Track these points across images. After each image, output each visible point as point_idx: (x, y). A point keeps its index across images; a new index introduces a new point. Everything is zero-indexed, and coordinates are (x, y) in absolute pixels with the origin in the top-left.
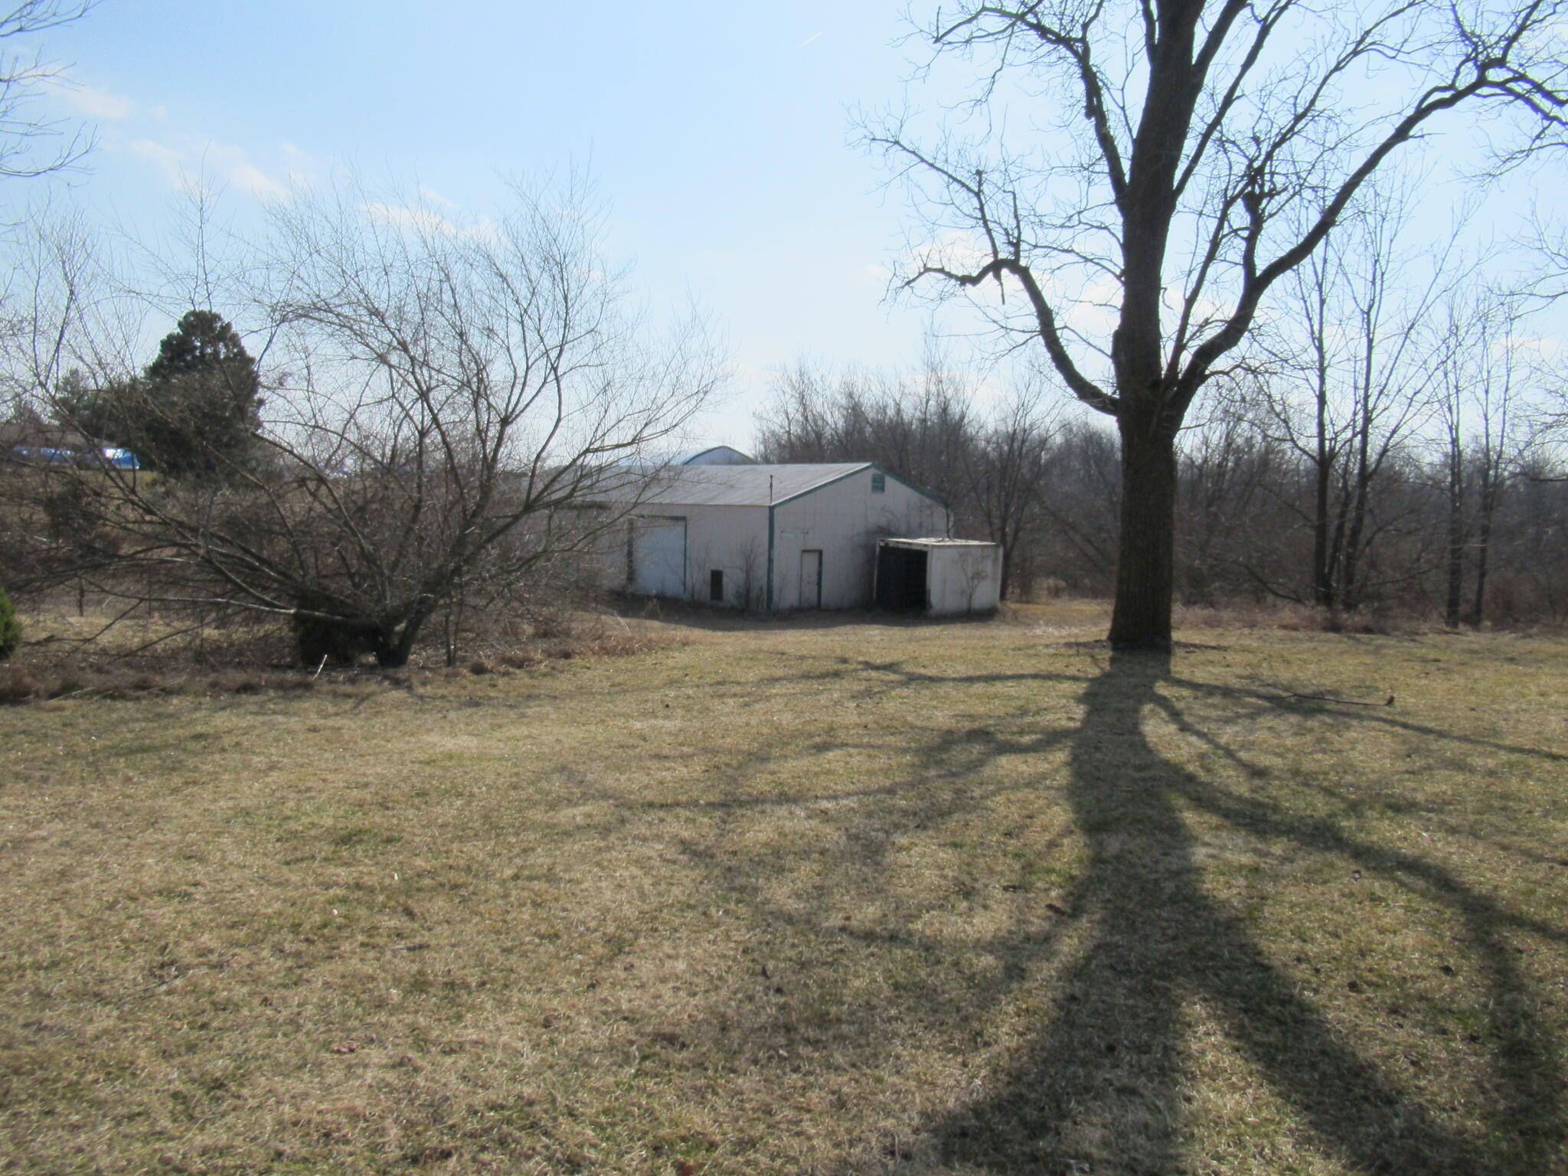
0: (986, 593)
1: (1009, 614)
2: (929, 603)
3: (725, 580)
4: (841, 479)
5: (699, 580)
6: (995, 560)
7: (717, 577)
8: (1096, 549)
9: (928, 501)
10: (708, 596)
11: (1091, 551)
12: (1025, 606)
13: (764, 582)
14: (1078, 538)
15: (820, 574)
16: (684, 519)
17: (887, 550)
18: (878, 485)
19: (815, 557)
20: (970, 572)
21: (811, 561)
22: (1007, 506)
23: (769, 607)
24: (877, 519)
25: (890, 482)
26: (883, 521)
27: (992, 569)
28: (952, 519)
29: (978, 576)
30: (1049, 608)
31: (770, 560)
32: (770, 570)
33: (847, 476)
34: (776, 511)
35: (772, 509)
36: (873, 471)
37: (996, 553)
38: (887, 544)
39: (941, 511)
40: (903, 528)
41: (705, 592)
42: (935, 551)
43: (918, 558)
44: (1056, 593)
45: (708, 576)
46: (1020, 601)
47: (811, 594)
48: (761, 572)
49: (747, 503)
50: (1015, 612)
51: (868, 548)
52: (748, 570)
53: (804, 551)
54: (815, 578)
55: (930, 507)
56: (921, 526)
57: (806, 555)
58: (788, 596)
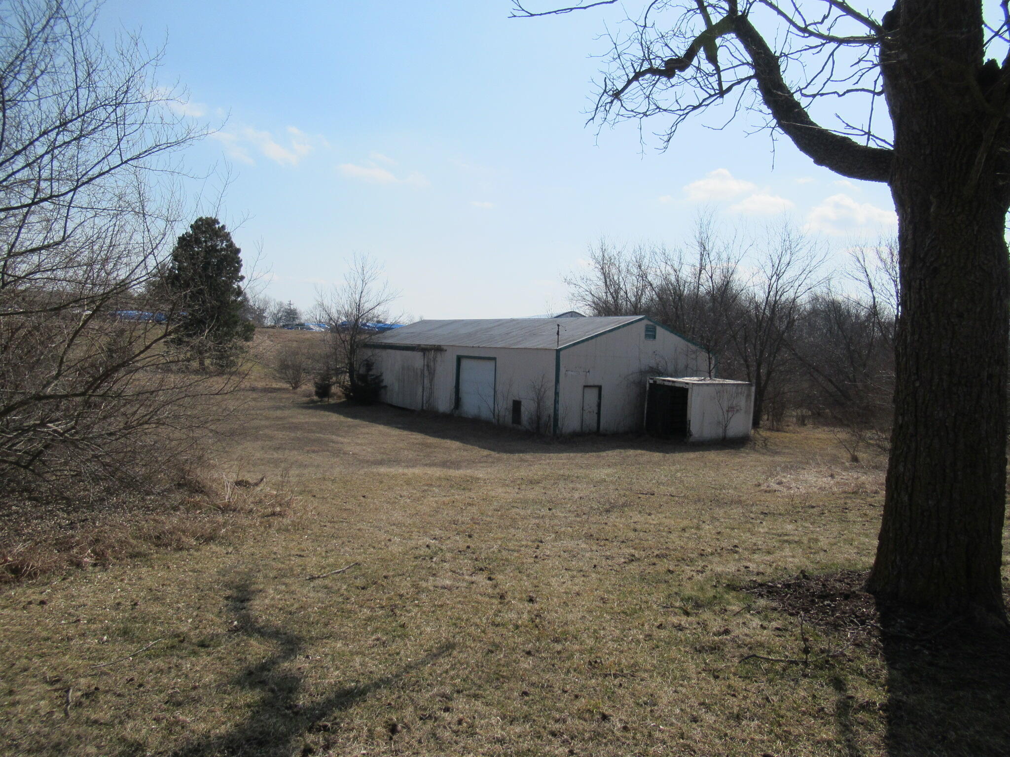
0: (740, 424)
1: (760, 442)
2: (689, 431)
3: (523, 409)
4: (619, 328)
5: (504, 407)
6: (748, 396)
7: (517, 405)
8: (836, 387)
9: (693, 347)
10: (510, 421)
11: (831, 388)
12: (775, 434)
13: (552, 411)
14: (821, 379)
15: (599, 405)
16: (494, 359)
17: (654, 386)
18: (651, 334)
19: (595, 391)
20: (725, 407)
21: (592, 395)
22: (762, 352)
23: (555, 431)
24: (649, 361)
25: (660, 331)
26: (653, 363)
27: (745, 404)
28: (713, 362)
29: (731, 409)
30: (794, 436)
31: (557, 394)
32: (556, 402)
33: (624, 326)
34: (561, 353)
35: (558, 351)
36: (646, 322)
37: (749, 391)
38: (655, 382)
39: (704, 355)
40: (671, 368)
41: (508, 418)
42: (695, 388)
43: (682, 393)
44: (802, 422)
45: (510, 403)
46: (771, 429)
47: (590, 421)
48: (549, 403)
49: (540, 347)
50: (765, 440)
51: (640, 384)
52: (540, 400)
53: (585, 387)
54: (595, 409)
55: (694, 352)
56: (687, 367)
57: (587, 390)
58: (571, 422)
